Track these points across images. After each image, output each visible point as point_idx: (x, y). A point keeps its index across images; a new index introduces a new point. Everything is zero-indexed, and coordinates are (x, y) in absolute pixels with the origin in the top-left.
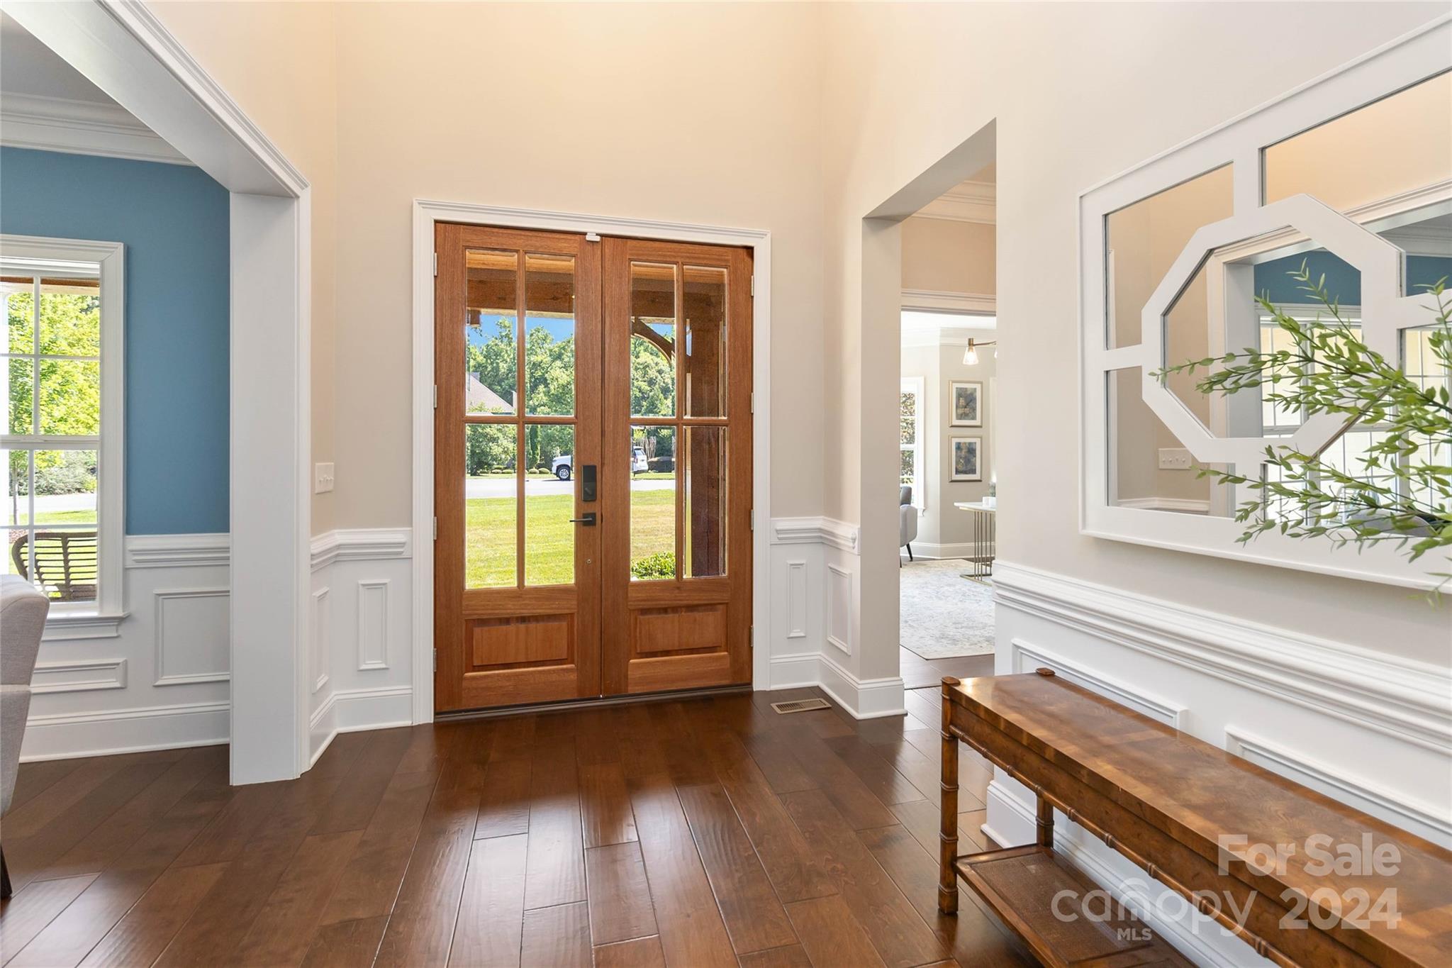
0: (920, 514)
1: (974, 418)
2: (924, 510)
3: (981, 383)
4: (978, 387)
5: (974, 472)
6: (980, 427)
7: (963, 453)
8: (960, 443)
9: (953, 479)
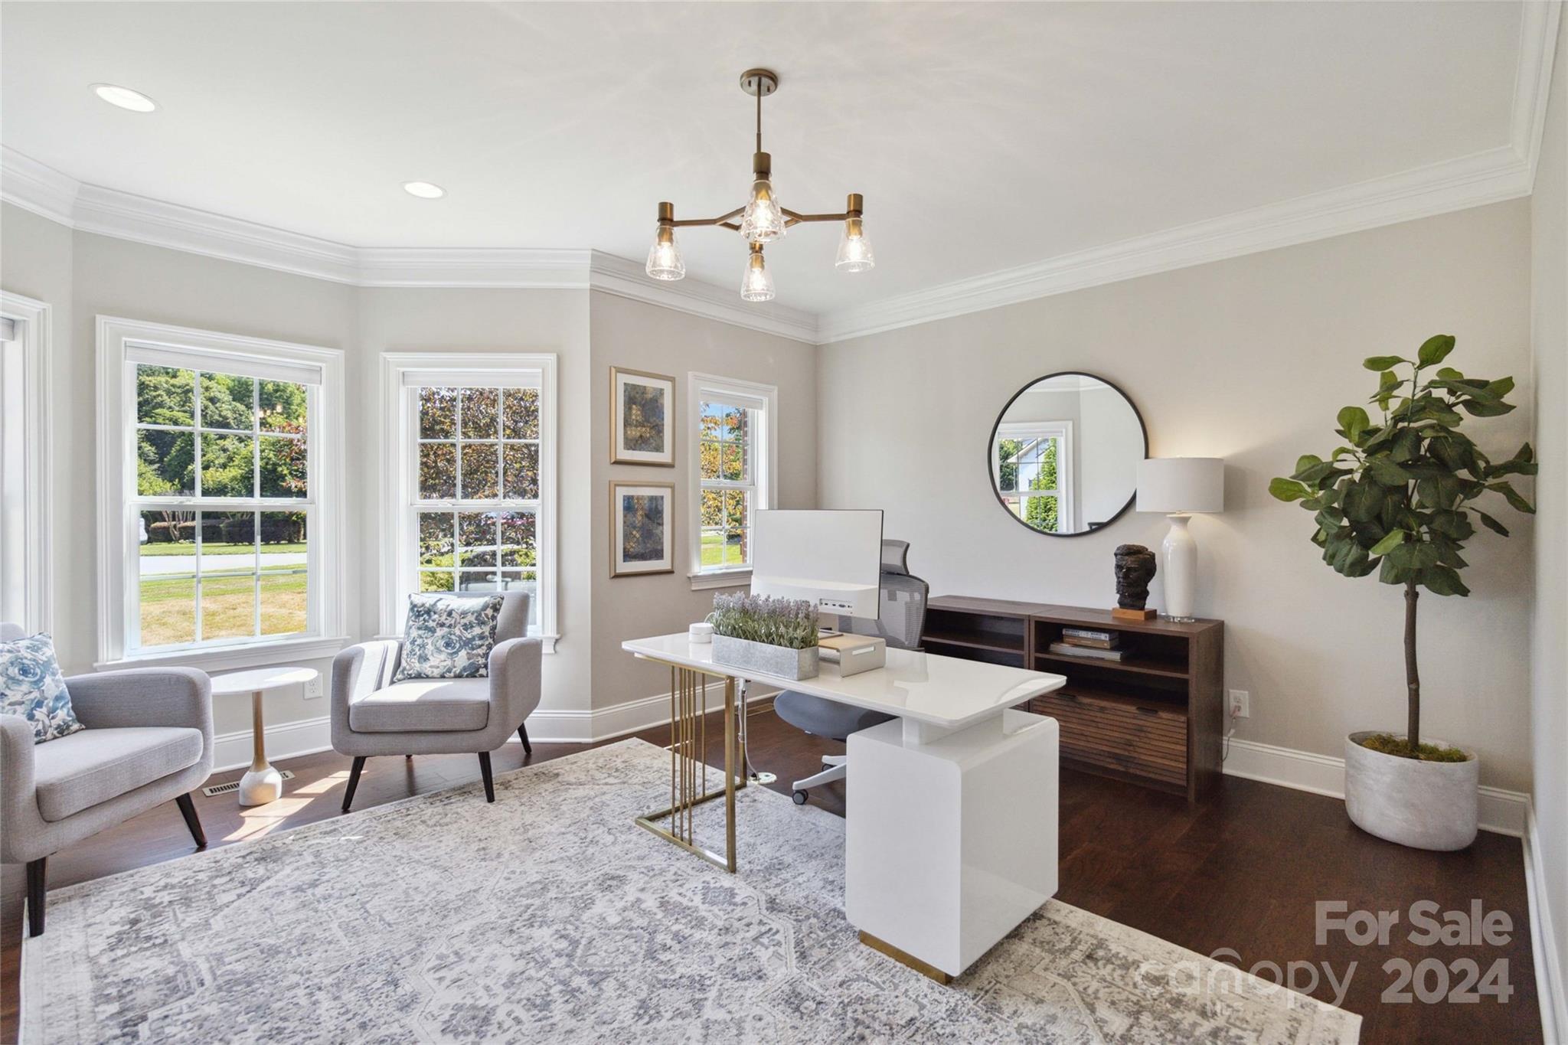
0: (547, 649)
1: (659, 448)
2: (557, 641)
3: (672, 380)
4: (666, 386)
5: (658, 554)
6: (671, 466)
7: (639, 518)
8: (631, 498)
9: (619, 571)
